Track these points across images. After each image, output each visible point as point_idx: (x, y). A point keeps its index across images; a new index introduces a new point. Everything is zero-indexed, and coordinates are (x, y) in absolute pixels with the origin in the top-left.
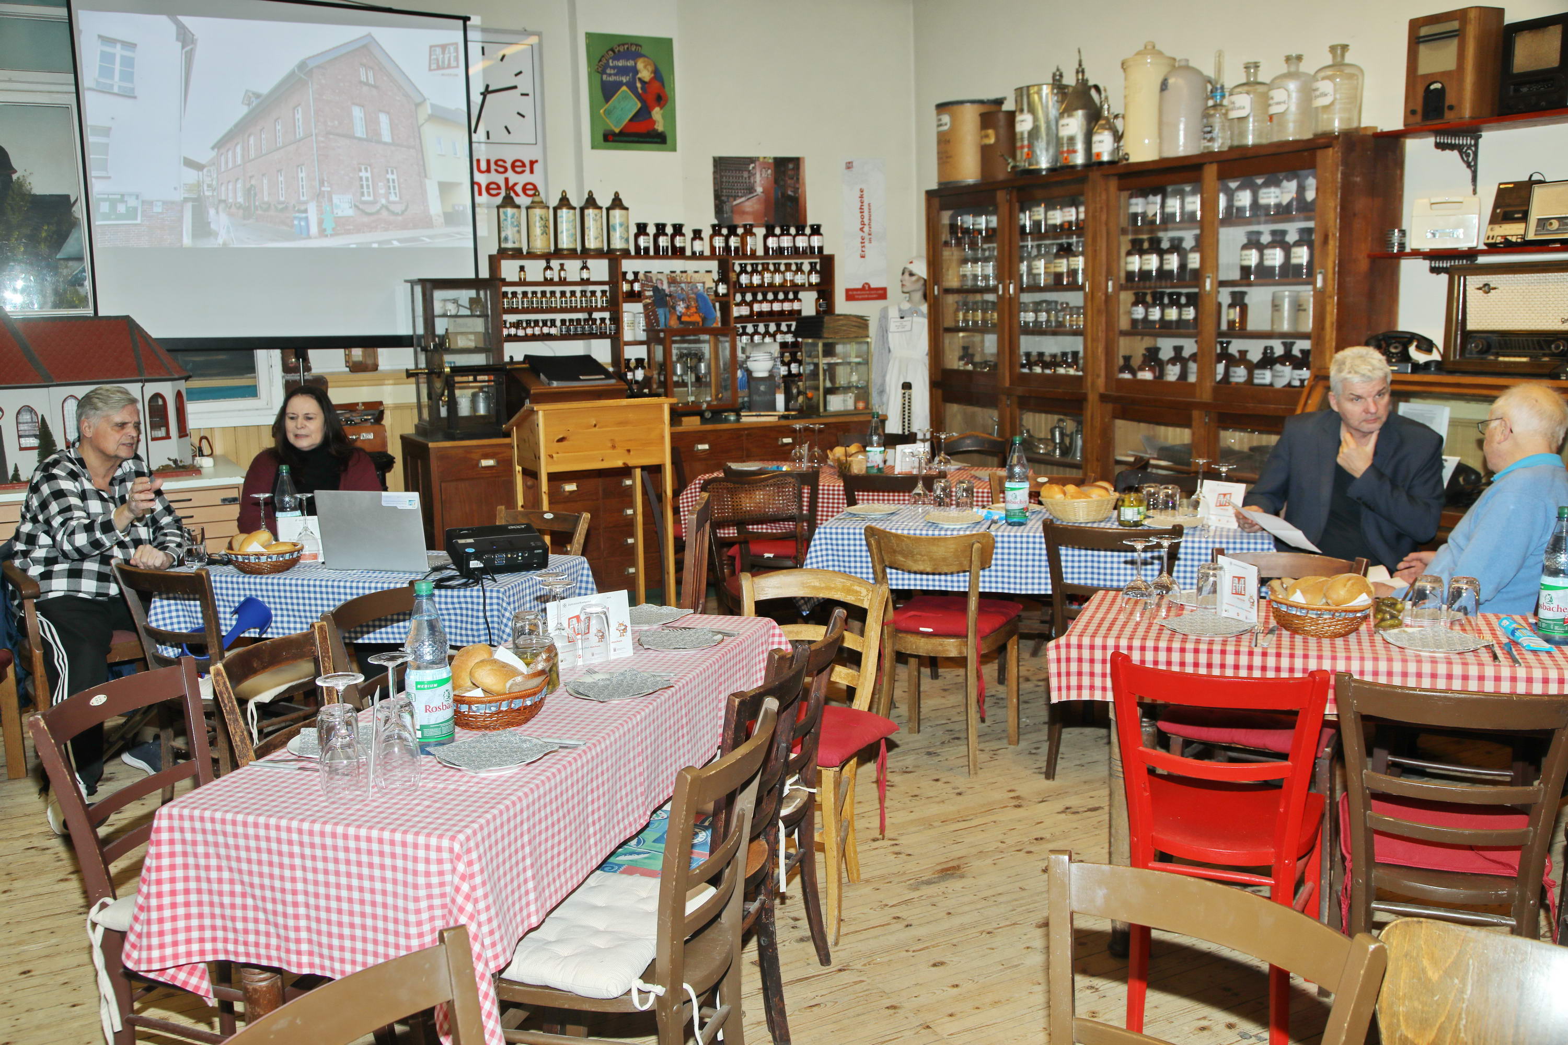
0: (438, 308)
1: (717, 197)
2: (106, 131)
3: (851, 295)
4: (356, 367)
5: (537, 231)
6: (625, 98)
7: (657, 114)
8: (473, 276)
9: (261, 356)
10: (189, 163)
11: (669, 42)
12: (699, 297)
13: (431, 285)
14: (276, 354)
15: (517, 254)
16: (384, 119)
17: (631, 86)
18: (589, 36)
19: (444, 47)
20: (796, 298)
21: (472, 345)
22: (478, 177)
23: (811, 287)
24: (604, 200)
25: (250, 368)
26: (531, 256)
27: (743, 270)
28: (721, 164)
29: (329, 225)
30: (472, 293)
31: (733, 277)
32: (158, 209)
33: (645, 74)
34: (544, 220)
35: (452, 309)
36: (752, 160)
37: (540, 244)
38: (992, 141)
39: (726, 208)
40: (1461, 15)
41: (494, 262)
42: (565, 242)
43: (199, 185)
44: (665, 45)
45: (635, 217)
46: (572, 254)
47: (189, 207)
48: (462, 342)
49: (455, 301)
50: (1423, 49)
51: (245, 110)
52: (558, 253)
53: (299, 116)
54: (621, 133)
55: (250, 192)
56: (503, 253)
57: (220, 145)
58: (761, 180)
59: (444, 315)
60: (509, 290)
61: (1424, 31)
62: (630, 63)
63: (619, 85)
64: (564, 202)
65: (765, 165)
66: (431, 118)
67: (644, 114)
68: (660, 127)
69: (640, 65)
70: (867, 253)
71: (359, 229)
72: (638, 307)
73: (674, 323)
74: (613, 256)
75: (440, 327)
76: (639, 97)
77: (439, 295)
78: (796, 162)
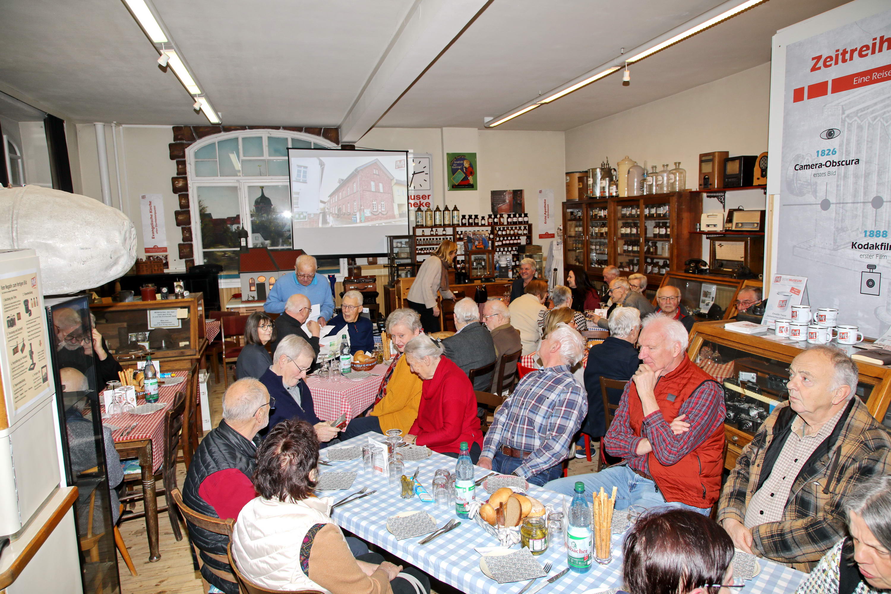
0: (395, 245)
1: (492, 204)
2: (298, 193)
3: (541, 236)
4: (370, 263)
5: (429, 219)
6: (460, 173)
7: (470, 178)
8: (407, 234)
9: (341, 260)
10: (322, 202)
11: (475, 154)
12: (483, 239)
13: (392, 238)
14: (346, 260)
15: (422, 226)
16: (381, 185)
17: (462, 170)
18: (448, 154)
19: (400, 161)
20: (519, 239)
21: (406, 256)
22: (411, 201)
23: (524, 235)
24: (451, 208)
25: (338, 264)
26: (427, 227)
27: (500, 229)
28: (494, 193)
29: (363, 219)
30: (407, 240)
31: (496, 232)
32: (312, 216)
33: (466, 165)
34: (431, 215)
35: (399, 245)
36: (505, 191)
37: (429, 223)
38: (581, 186)
39: (496, 208)
40: (713, 154)
41: (414, 229)
42: (438, 223)
43: (324, 208)
44: (473, 156)
45: (461, 213)
46: (440, 226)
47: (321, 215)
48: (403, 256)
49: (401, 243)
50: (703, 164)
51: (338, 185)
52: (436, 226)
53: (355, 185)
54: (458, 185)
55: (339, 210)
56: (417, 226)
57: (331, 196)
58: (508, 198)
59: (397, 247)
60: (419, 238)
61: (704, 158)
62: (462, 162)
63: (458, 169)
64: (438, 209)
65: (510, 192)
66: (396, 184)
67: (466, 179)
68: (471, 182)
69: (465, 162)
70: (547, 222)
71: (372, 220)
72: (462, 243)
73: (474, 248)
74: (454, 226)
75: (396, 251)
76: (464, 173)
77: (395, 241)
78: (521, 191)
